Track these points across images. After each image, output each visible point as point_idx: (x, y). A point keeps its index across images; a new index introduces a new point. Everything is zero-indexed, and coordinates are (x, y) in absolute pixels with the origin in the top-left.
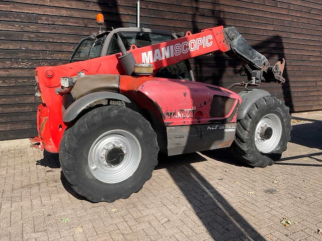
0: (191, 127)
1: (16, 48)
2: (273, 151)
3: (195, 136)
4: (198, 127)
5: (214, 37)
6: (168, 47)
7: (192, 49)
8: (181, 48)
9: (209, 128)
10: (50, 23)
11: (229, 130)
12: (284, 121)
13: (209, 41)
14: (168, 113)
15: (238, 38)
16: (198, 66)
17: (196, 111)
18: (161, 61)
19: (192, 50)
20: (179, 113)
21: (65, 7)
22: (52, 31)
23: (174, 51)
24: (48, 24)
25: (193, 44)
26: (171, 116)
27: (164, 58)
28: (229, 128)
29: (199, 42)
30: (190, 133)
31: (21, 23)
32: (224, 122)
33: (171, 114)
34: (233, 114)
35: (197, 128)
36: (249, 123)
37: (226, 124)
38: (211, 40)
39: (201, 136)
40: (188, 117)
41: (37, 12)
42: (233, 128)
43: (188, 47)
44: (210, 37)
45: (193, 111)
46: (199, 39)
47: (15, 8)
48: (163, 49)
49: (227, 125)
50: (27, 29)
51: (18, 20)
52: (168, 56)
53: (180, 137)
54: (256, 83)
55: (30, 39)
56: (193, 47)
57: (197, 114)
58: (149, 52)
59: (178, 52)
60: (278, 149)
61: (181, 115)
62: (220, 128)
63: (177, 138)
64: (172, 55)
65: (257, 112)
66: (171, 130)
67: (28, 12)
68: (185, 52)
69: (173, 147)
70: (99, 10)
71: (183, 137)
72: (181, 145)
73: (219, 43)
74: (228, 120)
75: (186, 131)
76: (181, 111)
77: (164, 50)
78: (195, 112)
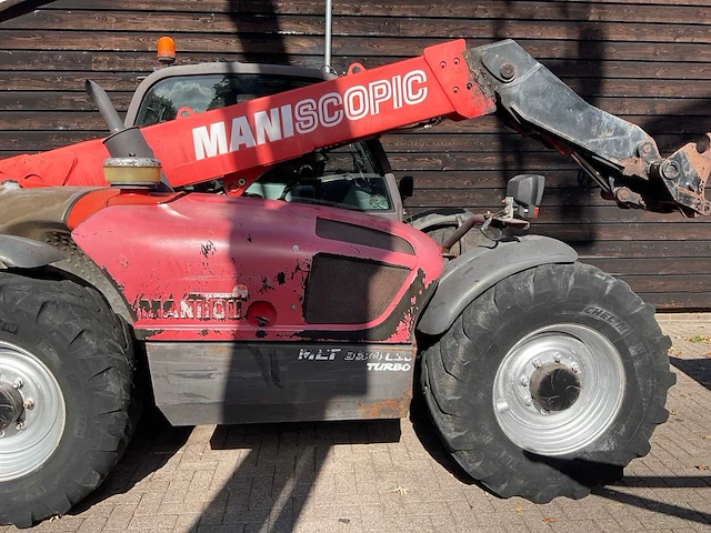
0: (235, 348)
1: (45, 127)
2: (584, 451)
3: (252, 375)
4: (264, 349)
5: (431, 73)
6: (275, 111)
7: (353, 112)
8: (317, 111)
9: (303, 354)
10: (117, 68)
11: (388, 367)
12: (632, 352)
13: (416, 87)
14: (144, 304)
15: (527, 75)
16: (510, 158)
17: (250, 302)
18: (254, 149)
19: (354, 115)
20: (184, 305)
21: (150, 29)
22: (121, 87)
23: (295, 120)
24: (114, 72)
25: (356, 100)
26: (155, 313)
27: (261, 141)
28: (384, 361)
29: (380, 91)
30: (234, 365)
31: (56, 74)
32: (361, 339)
33: (156, 305)
34: (397, 317)
35: (257, 353)
36: (461, 350)
37: (372, 348)
38: (422, 85)
39: (276, 378)
40: (219, 316)
41: (88, 47)
42: (403, 363)
43: (341, 107)
44: (420, 75)
45: (239, 301)
46: (380, 85)
47: (44, 43)
48: (258, 116)
49: (375, 351)
50: (68, 85)
51: (52, 67)
52: (274, 134)
53: (197, 377)
54: (516, 216)
55: (73, 105)
56: (356, 107)
57: (254, 310)
58: (213, 126)
59: (306, 122)
60: (605, 448)
61: (194, 312)
62: (348, 358)
63: (184, 376)
64: (289, 133)
65: (493, 316)
66: (163, 354)
67: (70, 47)
68: (332, 122)
69: (176, 402)
70: (230, 30)
71: (209, 376)
72: (203, 400)
73: (450, 91)
74: (374, 335)
75: (218, 358)
76: (194, 297)
77: (263, 119)
78: (246, 306)
